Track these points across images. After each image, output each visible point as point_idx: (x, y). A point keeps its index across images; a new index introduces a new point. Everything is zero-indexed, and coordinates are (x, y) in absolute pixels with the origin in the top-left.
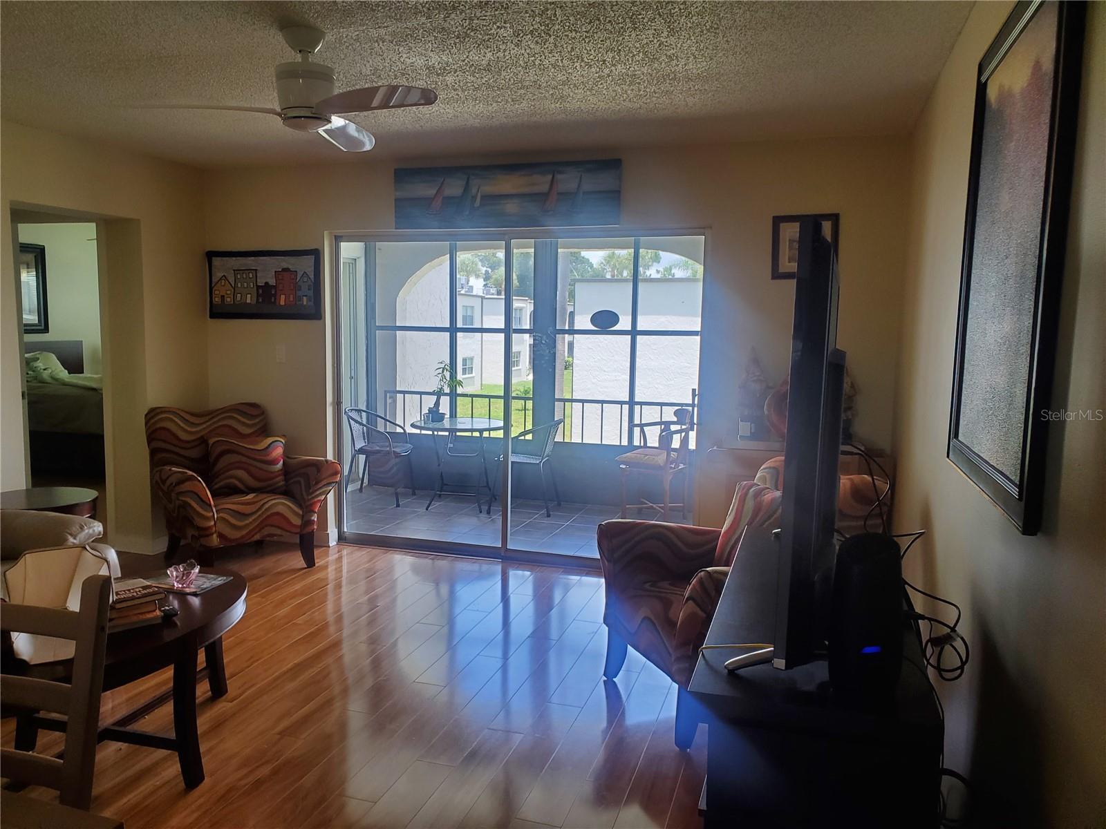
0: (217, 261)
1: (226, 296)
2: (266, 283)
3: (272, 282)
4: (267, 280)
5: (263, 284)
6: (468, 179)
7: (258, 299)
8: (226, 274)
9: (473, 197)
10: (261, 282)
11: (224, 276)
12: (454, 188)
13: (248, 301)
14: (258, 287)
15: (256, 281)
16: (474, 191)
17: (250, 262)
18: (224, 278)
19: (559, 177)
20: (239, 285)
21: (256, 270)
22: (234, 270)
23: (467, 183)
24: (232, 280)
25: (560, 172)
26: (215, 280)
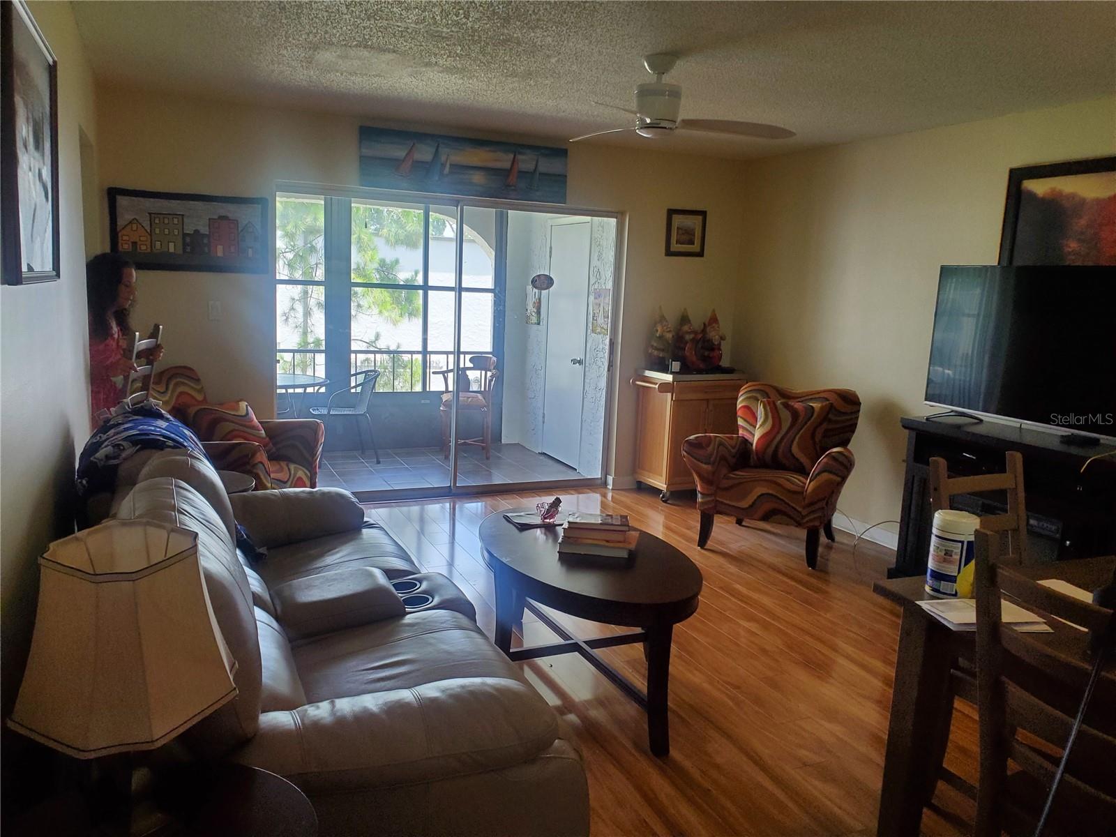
0: (122, 201)
1: (139, 243)
2: (197, 231)
3: (204, 230)
4: (198, 228)
5: (192, 232)
6: (438, 147)
7: (184, 249)
8: (137, 218)
9: (442, 164)
10: (189, 229)
11: (135, 219)
12: (424, 153)
13: (172, 249)
14: (185, 235)
15: (183, 228)
16: (443, 158)
17: (174, 205)
18: (135, 221)
19: (520, 157)
20: (157, 231)
21: (183, 215)
22: (150, 214)
23: (437, 150)
24: (146, 224)
25: (520, 153)
26: (121, 222)
